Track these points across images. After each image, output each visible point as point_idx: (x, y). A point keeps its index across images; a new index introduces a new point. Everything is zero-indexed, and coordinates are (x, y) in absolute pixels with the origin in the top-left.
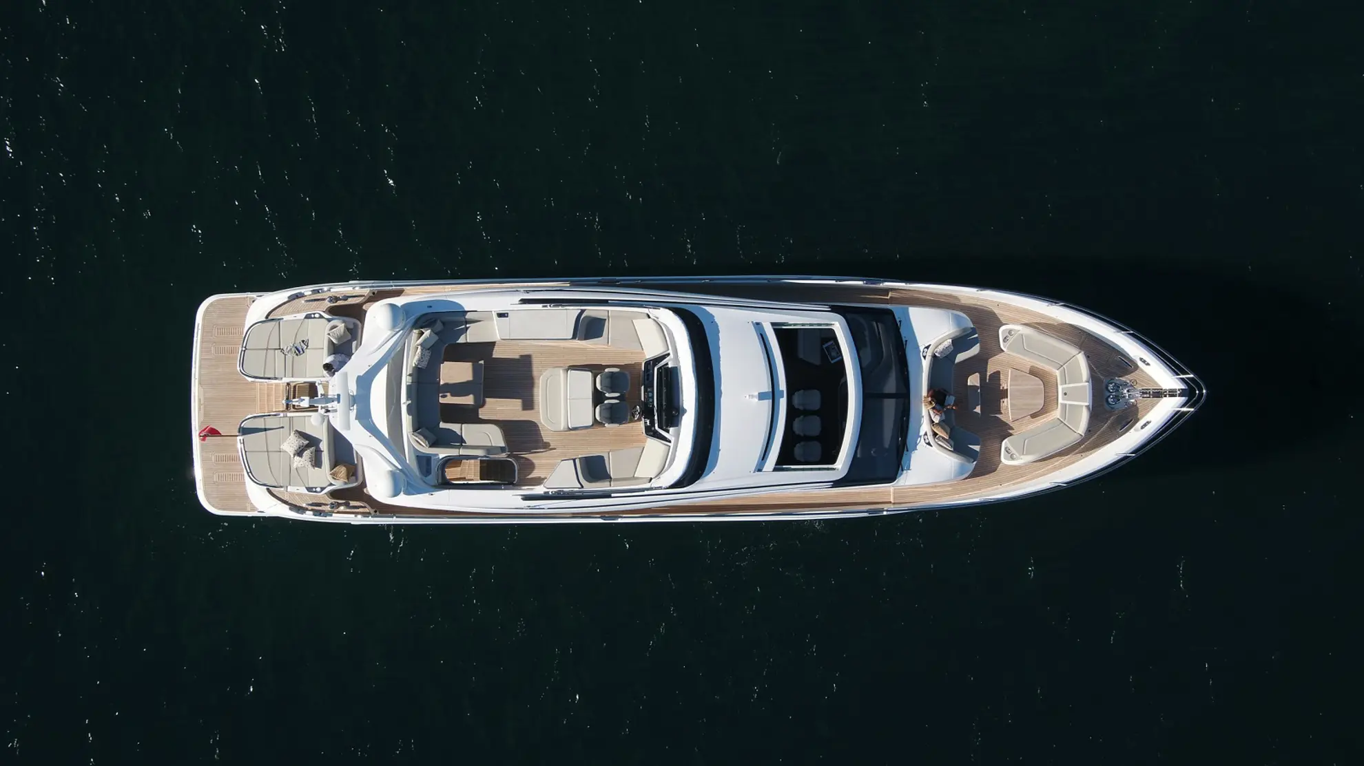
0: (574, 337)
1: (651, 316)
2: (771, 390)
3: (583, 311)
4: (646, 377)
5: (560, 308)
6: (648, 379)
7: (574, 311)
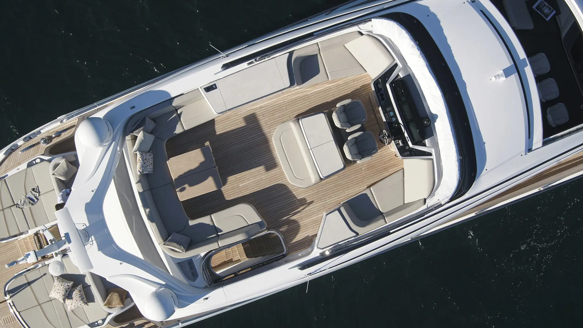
0: (292, 84)
1: (363, 33)
2: (513, 63)
3: (291, 53)
4: (380, 98)
5: (267, 59)
6: (383, 99)
7: (281, 57)
